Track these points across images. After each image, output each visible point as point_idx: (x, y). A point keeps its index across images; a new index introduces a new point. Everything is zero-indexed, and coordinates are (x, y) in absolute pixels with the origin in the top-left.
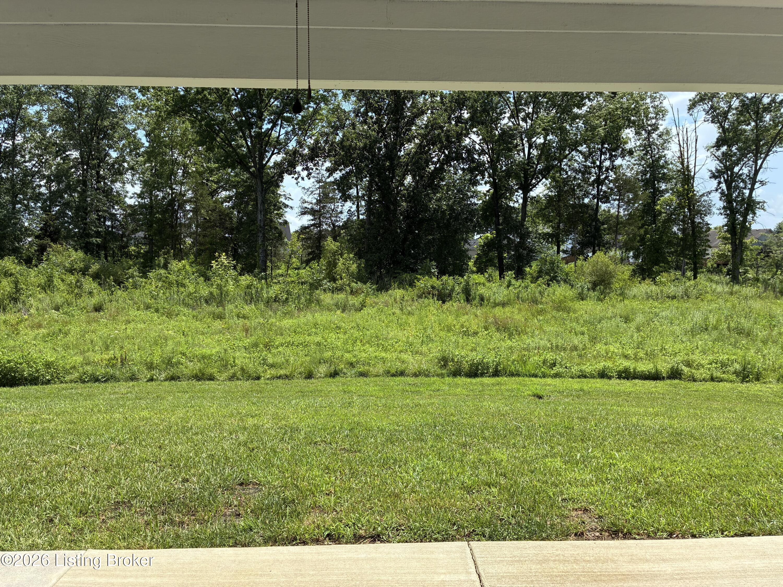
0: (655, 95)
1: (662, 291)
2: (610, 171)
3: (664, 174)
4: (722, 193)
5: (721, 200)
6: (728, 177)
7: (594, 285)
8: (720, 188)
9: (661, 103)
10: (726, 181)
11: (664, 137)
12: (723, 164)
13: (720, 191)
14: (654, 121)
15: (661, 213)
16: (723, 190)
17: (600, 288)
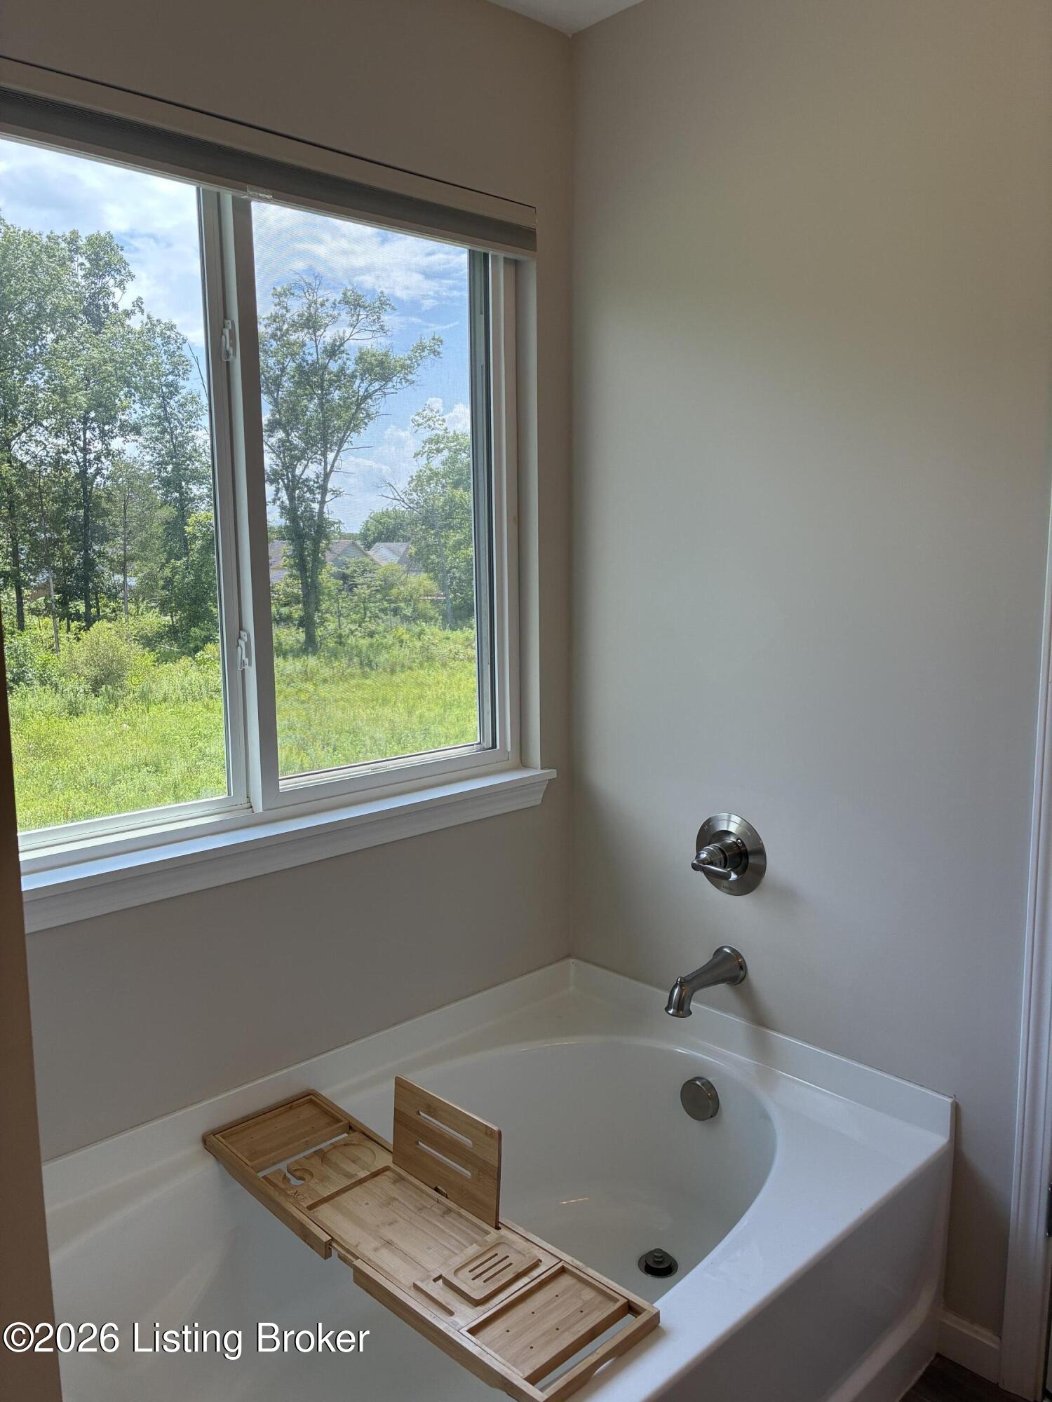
0: (168, 333)
1: (207, 682)
2: (103, 459)
3: (196, 470)
4: (282, 507)
5: (281, 517)
6: (289, 481)
7: (96, 685)
8: (279, 499)
9: (179, 348)
10: (287, 487)
11: (190, 408)
12: (280, 459)
13: (278, 503)
14: (171, 378)
15: (195, 537)
16: (282, 502)
17: (106, 690)
